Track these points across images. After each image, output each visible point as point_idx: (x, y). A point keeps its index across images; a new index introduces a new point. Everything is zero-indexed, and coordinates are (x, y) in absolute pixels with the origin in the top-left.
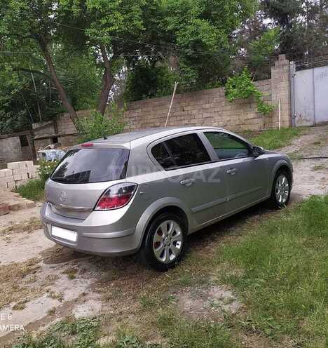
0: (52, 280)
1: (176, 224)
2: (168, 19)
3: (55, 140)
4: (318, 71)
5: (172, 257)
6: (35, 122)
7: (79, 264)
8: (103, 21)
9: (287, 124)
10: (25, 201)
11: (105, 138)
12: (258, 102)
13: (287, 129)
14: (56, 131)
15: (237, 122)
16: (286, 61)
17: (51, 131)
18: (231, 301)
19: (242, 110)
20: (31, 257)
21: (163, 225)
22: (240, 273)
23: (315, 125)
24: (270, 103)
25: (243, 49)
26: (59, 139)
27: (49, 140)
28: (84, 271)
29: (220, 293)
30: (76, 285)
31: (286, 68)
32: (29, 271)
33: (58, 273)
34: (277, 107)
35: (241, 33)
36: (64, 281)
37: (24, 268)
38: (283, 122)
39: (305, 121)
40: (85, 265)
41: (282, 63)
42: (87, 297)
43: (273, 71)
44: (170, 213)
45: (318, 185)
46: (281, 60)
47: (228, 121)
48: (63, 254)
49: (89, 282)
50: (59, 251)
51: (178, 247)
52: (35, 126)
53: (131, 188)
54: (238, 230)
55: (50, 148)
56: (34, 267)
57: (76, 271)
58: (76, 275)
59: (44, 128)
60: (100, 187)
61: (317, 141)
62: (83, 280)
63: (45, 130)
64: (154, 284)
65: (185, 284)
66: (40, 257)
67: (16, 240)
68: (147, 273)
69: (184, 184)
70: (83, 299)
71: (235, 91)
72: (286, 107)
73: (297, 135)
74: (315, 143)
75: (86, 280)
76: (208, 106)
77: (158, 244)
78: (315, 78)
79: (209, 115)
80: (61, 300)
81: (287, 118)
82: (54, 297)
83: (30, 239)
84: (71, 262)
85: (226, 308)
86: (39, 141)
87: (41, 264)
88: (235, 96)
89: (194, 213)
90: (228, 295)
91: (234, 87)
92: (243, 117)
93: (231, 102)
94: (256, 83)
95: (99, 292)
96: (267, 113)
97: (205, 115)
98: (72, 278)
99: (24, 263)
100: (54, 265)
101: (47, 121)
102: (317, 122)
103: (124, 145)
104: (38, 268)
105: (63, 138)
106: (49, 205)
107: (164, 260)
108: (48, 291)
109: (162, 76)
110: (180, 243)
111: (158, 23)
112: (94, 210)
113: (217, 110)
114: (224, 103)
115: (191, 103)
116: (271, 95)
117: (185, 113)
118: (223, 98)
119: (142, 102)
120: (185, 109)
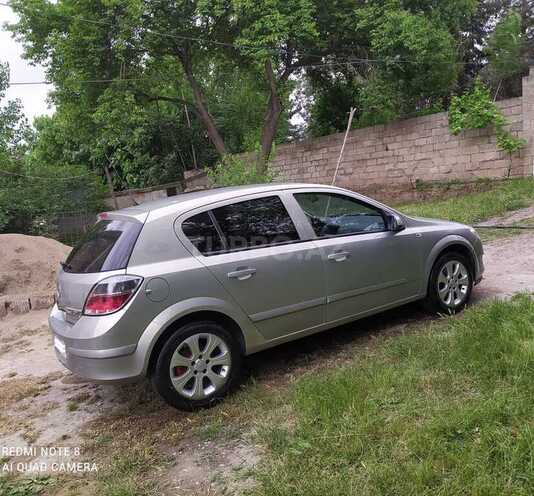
0: (47, 409)
1: (218, 339)
6: (189, 168)
12: (500, 134)
15: (468, 167)
18: (248, 475)
19: (476, 147)
21: (191, 341)
24: (520, 135)
34: (532, 140)
43: (525, 83)
47: (454, 165)
52: (187, 174)
58: (79, 405)
59: (199, 177)
63: (201, 180)
69: (233, 278)
71: (463, 118)
76: (422, 142)
79: (424, 156)
80: (31, 442)
88: (462, 124)
89: (255, 322)
91: (463, 111)
92: (478, 158)
93: (456, 134)
94: (499, 104)
96: (514, 151)
97: (419, 156)
103: (137, 217)
107: (192, 394)
110: (226, 368)
112: (83, 314)
113: (437, 147)
114: (447, 137)
115: (399, 138)
116: (522, 122)
117: (390, 153)
118: (446, 130)
119: (328, 138)
120: (390, 147)
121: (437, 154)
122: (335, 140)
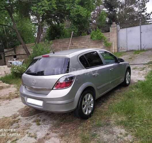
0: (28, 126)
1: (91, 95)
2: (66, 4)
3: (15, 57)
4: (129, 29)
5: (90, 112)
6: (5, 48)
7: (40, 116)
8: (40, 4)
9: (116, 51)
10: (5, 84)
11: (54, 53)
12: (105, 41)
13: (117, 53)
14: (15, 53)
16: (116, 25)
17: (13, 53)
18: (127, 135)
19: (98, 45)
20: (13, 113)
21: (86, 96)
22: (124, 118)
23: (127, 51)
24: (109, 42)
25: (95, 21)
26: (17, 56)
27: (12, 57)
28: (44, 120)
29: (119, 130)
30: (42, 129)
31: (116, 28)
32: (14, 122)
33: (30, 122)
34: (112, 43)
35: (94, 14)
36: (34, 126)
37: (11, 120)
38: (115, 50)
39: (123, 50)
40: (44, 117)
41: (114, 25)
42: (50, 136)
43: (110, 29)
44: (89, 90)
45: (138, 76)
46: (114, 24)
48: (30, 111)
49: (49, 126)
50: (27, 109)
51: (92, 106)
52: (5, 50)
53: (72, 78)
54: (113, 96)
55: (13, 60)
56: (16, 119)
57: (40, 120)
58: (40, 123)
59: (9, 51)
60: (56, 77)
61: (130, 57)
62: (45, 125)
63: (10, 52)
64: (83, 127)
65: (100, 126)
66: (18, 113)
67: (3, 104)
68: (77, 120)
69: (94, 76)
70: (48, 137)
72: (116, 44)
73: (121, 55)
74: (130, 59)
75: (47, 125)
76: (83, 43)
77: (84, 106)
78: (128, 32)
80: (36, 138)
81: (116, 48)
82: (32, 137)
83: (11, 104)
84: (36, 115)
85: (126, 138)
86: (8, 57)
87: (20, 117)
89: (98, 90)
90: (123, 131)
95: (56, 132)
96: (108, 46)
97: (82, 47)
98: (39, 124)
99: (11, 117)
100: (27, 118)
101: (10, 48)
102: (128, 50)
103: (66, 56)
104: (19, 119)
105: (19, 56)
106: (25, 87)
107: (86, 113)
108: (27, 133)
109: (62, 30)
110: (92, 104)
111: (62, 6)
112: (52, 89)
113: (87, 44)
114: (90, 42)
115: (76, 41)
116: (110, 38)
117: (74, 46)
118: (89, 40)
119: (55, 40)
120: (74, 44)
121: (87, 46)
122: (57, 41)
